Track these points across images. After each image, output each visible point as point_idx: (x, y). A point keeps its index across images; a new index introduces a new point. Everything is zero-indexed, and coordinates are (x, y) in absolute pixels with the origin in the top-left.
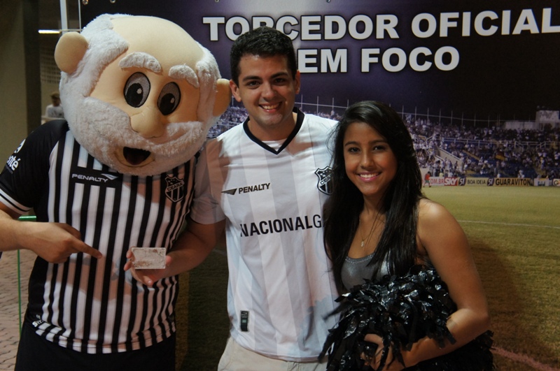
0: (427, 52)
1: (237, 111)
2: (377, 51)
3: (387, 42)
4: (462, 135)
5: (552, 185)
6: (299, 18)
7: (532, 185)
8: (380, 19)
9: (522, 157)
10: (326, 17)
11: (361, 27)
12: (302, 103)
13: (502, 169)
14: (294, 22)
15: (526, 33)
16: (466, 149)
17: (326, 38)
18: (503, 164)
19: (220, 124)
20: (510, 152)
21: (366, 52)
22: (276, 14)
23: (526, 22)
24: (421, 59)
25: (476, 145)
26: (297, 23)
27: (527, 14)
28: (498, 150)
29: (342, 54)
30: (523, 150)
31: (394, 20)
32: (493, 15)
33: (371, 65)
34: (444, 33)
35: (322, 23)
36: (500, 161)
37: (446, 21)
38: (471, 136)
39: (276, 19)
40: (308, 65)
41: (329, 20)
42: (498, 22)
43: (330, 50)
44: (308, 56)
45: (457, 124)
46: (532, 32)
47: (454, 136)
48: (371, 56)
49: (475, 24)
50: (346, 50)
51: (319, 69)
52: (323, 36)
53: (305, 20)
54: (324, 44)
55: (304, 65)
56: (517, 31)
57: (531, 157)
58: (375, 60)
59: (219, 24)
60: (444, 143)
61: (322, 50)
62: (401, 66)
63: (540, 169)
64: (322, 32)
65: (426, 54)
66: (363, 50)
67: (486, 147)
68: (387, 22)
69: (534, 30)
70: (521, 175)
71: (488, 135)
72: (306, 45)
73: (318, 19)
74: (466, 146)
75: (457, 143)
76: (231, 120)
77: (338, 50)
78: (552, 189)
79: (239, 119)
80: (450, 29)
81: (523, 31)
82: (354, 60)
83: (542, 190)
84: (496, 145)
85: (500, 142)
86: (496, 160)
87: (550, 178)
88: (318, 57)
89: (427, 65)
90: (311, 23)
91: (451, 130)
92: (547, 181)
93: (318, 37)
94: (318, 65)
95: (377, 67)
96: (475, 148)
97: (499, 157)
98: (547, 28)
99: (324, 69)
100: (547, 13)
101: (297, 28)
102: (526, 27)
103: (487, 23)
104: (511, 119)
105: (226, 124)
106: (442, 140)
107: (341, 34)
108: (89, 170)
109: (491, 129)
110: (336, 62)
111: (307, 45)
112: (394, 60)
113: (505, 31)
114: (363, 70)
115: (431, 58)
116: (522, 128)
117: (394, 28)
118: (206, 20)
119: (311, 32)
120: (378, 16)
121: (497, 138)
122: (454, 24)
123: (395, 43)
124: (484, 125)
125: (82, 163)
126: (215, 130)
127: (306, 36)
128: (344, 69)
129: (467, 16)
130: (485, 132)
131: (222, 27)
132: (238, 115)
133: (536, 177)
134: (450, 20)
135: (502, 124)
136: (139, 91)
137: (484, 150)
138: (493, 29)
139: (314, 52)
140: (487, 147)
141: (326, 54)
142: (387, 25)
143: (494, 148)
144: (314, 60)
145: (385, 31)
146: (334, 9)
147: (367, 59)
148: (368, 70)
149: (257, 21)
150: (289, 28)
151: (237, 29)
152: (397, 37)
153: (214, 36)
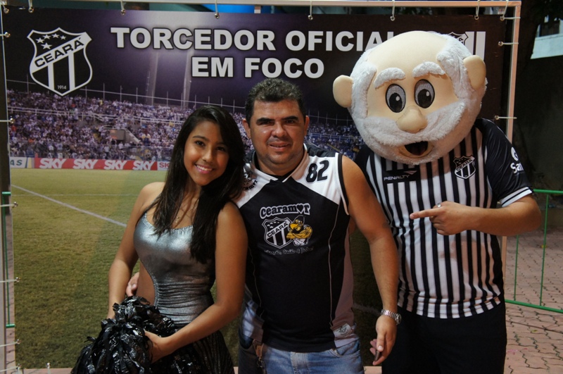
0: (298, 62)
1: (141, 108)
2: (258, 60)
3: (265, 53)
4: (327, 131)
6: (192, 30)
8: (260, 34)
10: (215, 31)
11: (244, 40)
12: (195, 102)
14: (189, 34)
16: (330, 143)
17: (215, 48)
19: (126, 118)
21: (248, 61)
22: (173, 27)
23: (375, 41)
24: (294, 68)
25: (338, 139)
26: (191, 34)
27: (376, 35)
28: (355, 144)
29: (229, 61)
31: (271, 35)
32: (350, 35)
33: (253, 71)
34: (311, 48)
35: (212, 36)
37: (313, 38)
38: (334, 132)
39: (173, 29)
40: (200, 70)
41: (218, 34)
42: (354, 41)
43: (218, 59)
44: (200, 63)
45: (322, 122)
47: (320, 131)
48: (253, 64)
49: (336, 41)
50: (232, 59)
51: (210, 74)
52: (213, 46)
53: (198, 33)
54: (213, 53)
55: (197, 70)
58: (256, 68)
59: (125, 34)
60: (313, 137)
61: (212, 58)
62: (277, 73)
64: (212, 42)
65: (298, 64)
66: (246, 59)
67: (346, 141)
68: (266, 37)
71: (347, 132)
72: (198, 53)
73: (209, 32)
74: (330, 140)
75: (322, 138)
76: (135, 115)
77: (226, 59)
79: (142, 114)
80: (316, 44)
82: (239, 67)
84: (353, 140)
85: (356, 137)
86: (353, 152)
88: (209, 63)
89: (299, 73)
90: (203, 35)
91: (317, 127)
93: (209, 47)
94: (209, 70)
95: (258, 74)
96: (336, 142)
97: (355, 150)
99: (214, 74)
100: (391, 35)
101: (191, 39)
103: (345, 41)
105: (131, 118)
106: (311, 135)
107: (228, 45)
109: (349, 127)
110: (224, 68)
111: (200, 53)
112: (272, 68)
113: (359, 48)
114: (246, 76)
115: (302, 68)
117: (272, 42)
118: (113, 30)
119: (203, 43)
120: (258, 32)
121: (353, 134)
122: (320, 41)
123: (272, 54)
124: (343, 124)
126: (121, 123)
127: (199, 46)
128: (230, 74)
129: (329, 34)
130: (345, 129)
131: (127, 36)
132: (142, 111)
134: (316, 37)
137: (344, 144)
138: (350, 46)
139: (206, 59)
141: (215, 61)
142: (266, 39)
143: (351, 142)
144: (205, 66)
145: (265, 45)
146: (221, 25)
147: (249, 67)
148: (250, 76)
149: (157, 32)
150: (184, 39)
151: (141, 38)
152: (274, 49)
153: (120, 44)
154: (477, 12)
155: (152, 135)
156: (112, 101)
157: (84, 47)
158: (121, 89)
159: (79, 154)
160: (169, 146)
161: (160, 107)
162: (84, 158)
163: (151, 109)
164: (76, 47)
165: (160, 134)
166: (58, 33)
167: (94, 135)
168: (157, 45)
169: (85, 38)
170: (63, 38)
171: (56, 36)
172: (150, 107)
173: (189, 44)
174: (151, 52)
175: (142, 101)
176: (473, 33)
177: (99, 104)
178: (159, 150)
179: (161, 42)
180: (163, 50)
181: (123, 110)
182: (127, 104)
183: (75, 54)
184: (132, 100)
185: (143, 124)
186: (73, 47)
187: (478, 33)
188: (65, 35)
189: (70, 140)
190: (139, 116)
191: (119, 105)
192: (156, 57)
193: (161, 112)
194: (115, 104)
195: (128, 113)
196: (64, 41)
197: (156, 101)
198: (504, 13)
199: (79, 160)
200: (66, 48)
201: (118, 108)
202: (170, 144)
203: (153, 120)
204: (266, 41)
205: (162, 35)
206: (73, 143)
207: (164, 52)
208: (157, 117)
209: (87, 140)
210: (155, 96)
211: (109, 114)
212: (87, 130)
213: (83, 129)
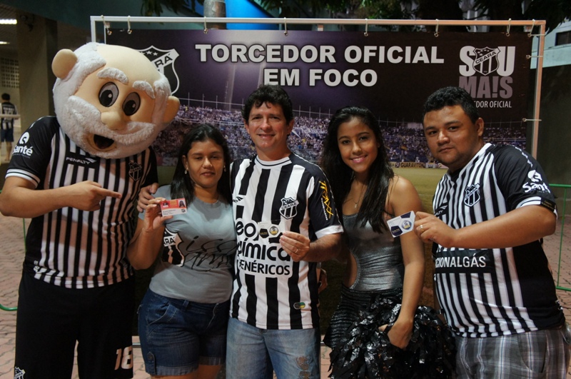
0: (355, 73)
1: (220, 113)
2: (320, 71)
3: (327, 65)
5: (437, 167)
6: (265, 46)
7: (424, 167)
8: (323, 48)
9: (418, 149)
10: (285, 46)
11: (309, 54)
13: (405, 156)
14: (261, 49)
15: (421, 62)
17: (284, 61)
18: (406, 153)
20: (410, 144)
21: (313, 72)
22: (248, 42)
23: (421, 55)
24: (351, 78)
25: (388, 139)
26: (263, 50)
27: (421, 49)
28: (403, 142)
29: (296, 72)
30: (418, 142)
31: (332, 49)
32: (399, 49)
33: (316, 81)
34: (366, 60)
35: (281, 50)
36: (404, 150)
37: (368, 52)
38: (385, 133)
39: (248, 46)
40: (271, 80)
41: (286, 48)
42: (403, 54)
43: (287, 70)
44: (271, 74)
46: (425, 62)
48: (316, 74)
49: (388, 55)
50: (298, 70)
51: (280, 83)
52: (282, 59)
53: (270, 48)
54: (283, 65)
55: (269, 80)
56: (415, 61)
57: (424, 147)
58: (319, 77)
59: (207, 50)
61: (282, 70)
62: (337, 82)
63: (429, 157)
64: (281, 56)
65: (355, 75)
66: (311, 70)
68: (327, 51)
69: (426, 61)
70: (418, 161)
71: (396, 132)
72: (269, 65)
73: (279, 47)
77: (293, 70)
78: (437, 170)
79: (221, 118)
80: (371, 57)
81: (419, 61)
82: (304, 77)
83: (430, 170)
84: (401, 139)
85: (404, 137)
86: (402, 149)
87: (436, 163)
88: (279, 74)
89: (355, 82)
90: (273, 50)
92: (434, 165)
93: (279, 60)
94: (279, 80)
95: (320, 82)
96: (387, 141)
97: (403, 148)
98: (435, 60)
99: (283, 83)
100: (434, 49)
101: (264, 53)
102: (421, 59)
103: (396, 55)
104: (411, 121)
105: (212, 121)
107: (295, 58)
108: (77, 155)
109: (398, 128)
110: (291, 78)
111: (271, 65)
112: (332, 78)
113: (408, 60)
114: (311, 85)
115: (358, 77)
116: (418, 128)
117: (333, 55)
118: (198, 47)
119: (274, 56)
120: (321, 47)
121: (402, 134)
122: (374, 54)
123: (332, 66)
124: (393, 125)
125: (73, 150)
127: (270, 59)
128: (297, 83)
130: (395, 130)
131: (209, 52)
132: (221, 116)
133: (427, 162)
134: (371, 51)
135: (406, 125)
136: (110, 96)
137: (393, 143)
138: (400, 59)
139: (276, 71)
140: (396, 141)
141: (284, 72)
142: (328, 53)
143: (400, 141)
144: (275, 77)
145: (326, 57)
146: (290, 41)
147: (313, 76)
148: (314, 85)
149: (234, 48)
150: (258, 53)
151: (220, 53)
152: (335, 61)
153: (203, 58)
154: (508, 31)
155: (229, 136)
156: (196, 107)
157: (173, 62)
158: (203, 96)
159: (167, 153)
160: (244, 145)
161: (236, 112)
162: (171, 157)
163: (228, 114)
164: (166, 61)
165: (236, 135)
166: (152, 50)
167: (180, 136)
168: (234, 59)
169: (173, 54)
170: (155, 54)
171: (149, 53)
172: (228, 112)
173: (262, 58)
174: (229, 64)
175: (221, 107)
176: (505, 47)
177: (184, 110)
178: (236, 149)
179: (238, 56)
180: (240, 62)
181: (205, 115)
182: (208, 109)
183: (165, 68)
184: (213, 106)
185: (222, 127)
186: (163, 62)
187: (509, 48)
188: (157, 52)
189: (160, 141)
190: (218, 120)
191: (201, 110)
192: (233, 69)
193: (237, 116)
194: (198, 110)
195: (209, 117)
196: (156, 57)
197: (233, 107)
198: (531, 30)
199: (167, 158)
200: (158, 63)
201: (201, 113)
202: (245, 144)
203: (231, 123)
204: (328, 54)
205: (239, 50)
206: (162, 143)
207: (240, 65)
208: (233, 120)
209: (174, 141)
210: (233, 102)
211: (193, 118)
212: (174, 132)
213: (171, 132)
